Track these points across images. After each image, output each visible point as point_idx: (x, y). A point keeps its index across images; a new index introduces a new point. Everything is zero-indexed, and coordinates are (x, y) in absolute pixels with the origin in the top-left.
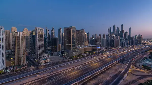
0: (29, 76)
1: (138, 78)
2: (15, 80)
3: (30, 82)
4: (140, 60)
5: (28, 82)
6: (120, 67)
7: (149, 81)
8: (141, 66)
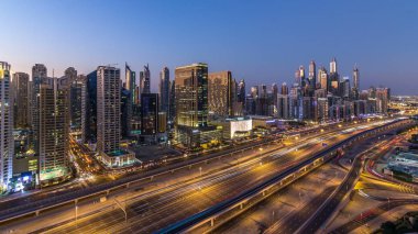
0: (76, 200)
1: (381, 207)
2: (37, 212)
3: (79, 218)
4: (386, 157)
5: (74, 219)
6: (329, 174)
7: (409, 214)
8: (386, 172)
